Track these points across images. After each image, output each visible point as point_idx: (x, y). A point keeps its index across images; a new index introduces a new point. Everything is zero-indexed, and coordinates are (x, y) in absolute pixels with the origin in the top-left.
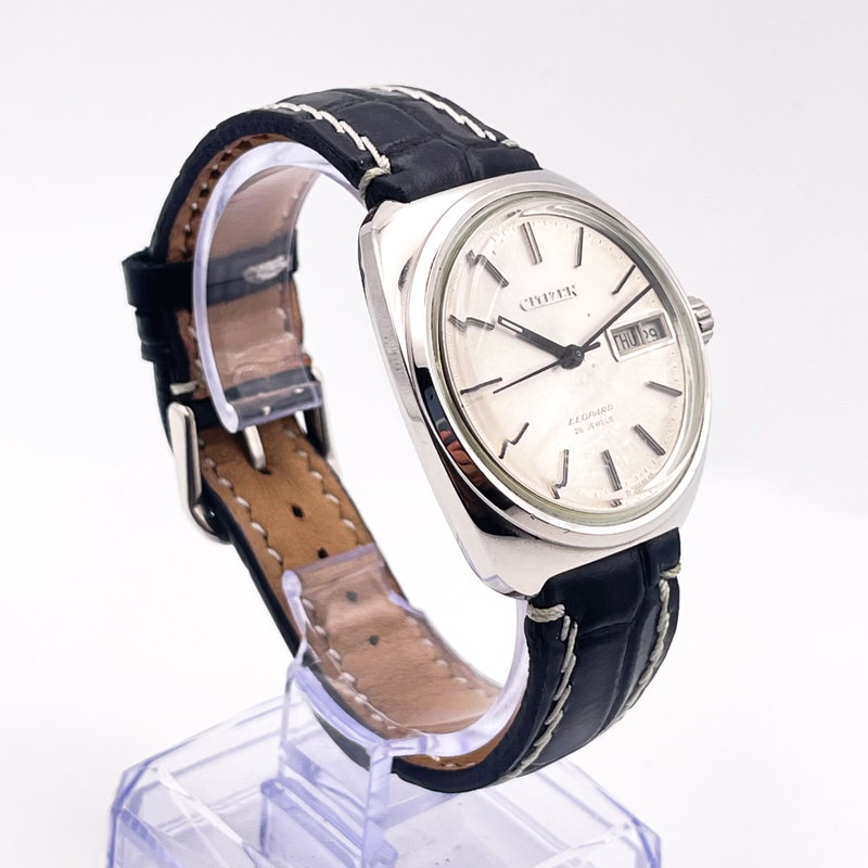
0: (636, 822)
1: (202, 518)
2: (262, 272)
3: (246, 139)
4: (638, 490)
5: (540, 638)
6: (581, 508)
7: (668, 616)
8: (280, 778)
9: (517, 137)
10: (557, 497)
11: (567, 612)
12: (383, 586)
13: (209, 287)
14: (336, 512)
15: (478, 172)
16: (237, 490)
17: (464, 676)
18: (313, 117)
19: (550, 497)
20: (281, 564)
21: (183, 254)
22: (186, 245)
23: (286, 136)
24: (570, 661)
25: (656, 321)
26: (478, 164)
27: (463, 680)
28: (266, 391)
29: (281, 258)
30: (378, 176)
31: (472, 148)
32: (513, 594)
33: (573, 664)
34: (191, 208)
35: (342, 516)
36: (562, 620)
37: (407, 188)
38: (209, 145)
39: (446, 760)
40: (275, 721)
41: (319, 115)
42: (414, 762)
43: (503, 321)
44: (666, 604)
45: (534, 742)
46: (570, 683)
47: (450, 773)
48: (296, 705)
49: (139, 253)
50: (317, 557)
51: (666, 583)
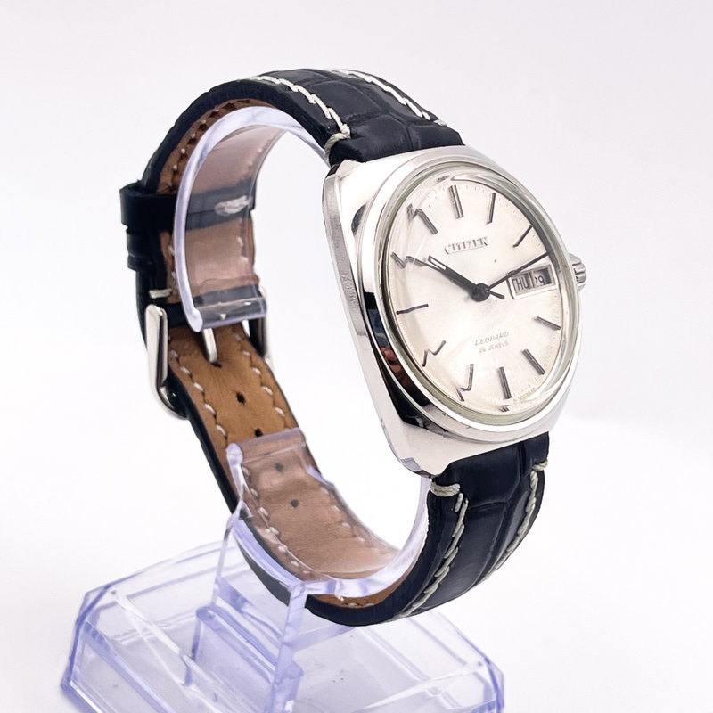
0: (487, 660)
1: (166, 397)
2: (230, 207)
3: (231, 102)
4: (523, 399)
5: (438, 509)
6: (479, 409)
7: (534, 500)
8: (213, 606)
9: (446, 119)
10: (463, 400)
11: (461, 491)
12: (303, 461)
13: (189, 215)
14: (271, 401)
15: (416, 143)
16: (195, 377)
17: (363, 537)
18: (290, 89)
19: (457, 399)
20: (226, 438)
21: (169, 187)
22: (172, 180)
23: (267, 102)
24: (460, 528)
25: (545, 271)
26: (418, 137)
27: (362, 540)
28: (223, 301)
29: (244, 197)
30: (341, 140)
31: (413, 124)
32: (422, 473)
33: (462, 531)
34: (180, 152)
35: (275, 405)
36: (457, 496)
37: (363, 151)
38: (203, 104)
39: (348, 600)
40: (213, 560)
41: (295, 88)
42: (324, 600)
43: (432, 260)
44: (535, 490)
45: (425, 590)
46: (458, 546)
47: (353, 610)
48: (232, 548)
49: (133, 184)
50: (254, 435)
51: (536, 474)
